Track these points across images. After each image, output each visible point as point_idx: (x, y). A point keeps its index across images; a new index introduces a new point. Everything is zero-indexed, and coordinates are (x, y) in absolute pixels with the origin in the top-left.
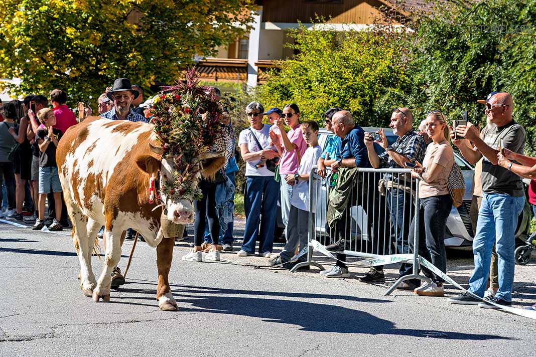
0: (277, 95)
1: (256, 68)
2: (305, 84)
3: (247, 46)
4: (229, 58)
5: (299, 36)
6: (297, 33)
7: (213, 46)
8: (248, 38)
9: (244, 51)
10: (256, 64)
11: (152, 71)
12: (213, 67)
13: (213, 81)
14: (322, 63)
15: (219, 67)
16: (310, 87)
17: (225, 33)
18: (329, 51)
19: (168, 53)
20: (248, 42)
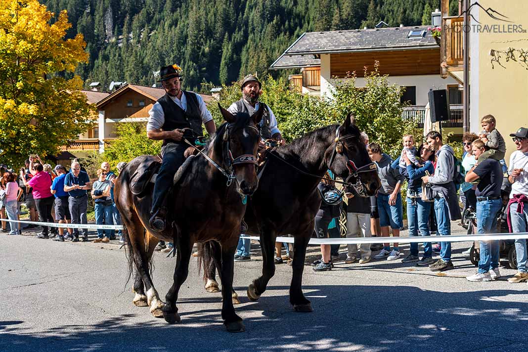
0: (110, 158)
1: (103, 142)
2: (124, 151)
3: (98, 131)
4: (89, 138)
5: (119, 127)
6: (118, 126)
7: (76, 134)
8: (98, 128)
9: (96, 134)
10: (103, 140)
11: (45, 149)
12: (81, 143)
13: (81, 150)
14: (131, 140)
15: (84, 143)
16: (126, 152)
17: (83, 127)
18: (135, 134)
19: (52, 139)
20: (98, 129)
